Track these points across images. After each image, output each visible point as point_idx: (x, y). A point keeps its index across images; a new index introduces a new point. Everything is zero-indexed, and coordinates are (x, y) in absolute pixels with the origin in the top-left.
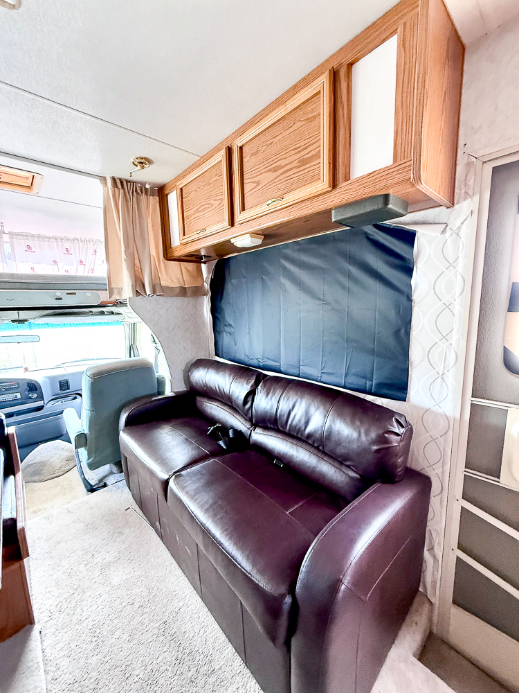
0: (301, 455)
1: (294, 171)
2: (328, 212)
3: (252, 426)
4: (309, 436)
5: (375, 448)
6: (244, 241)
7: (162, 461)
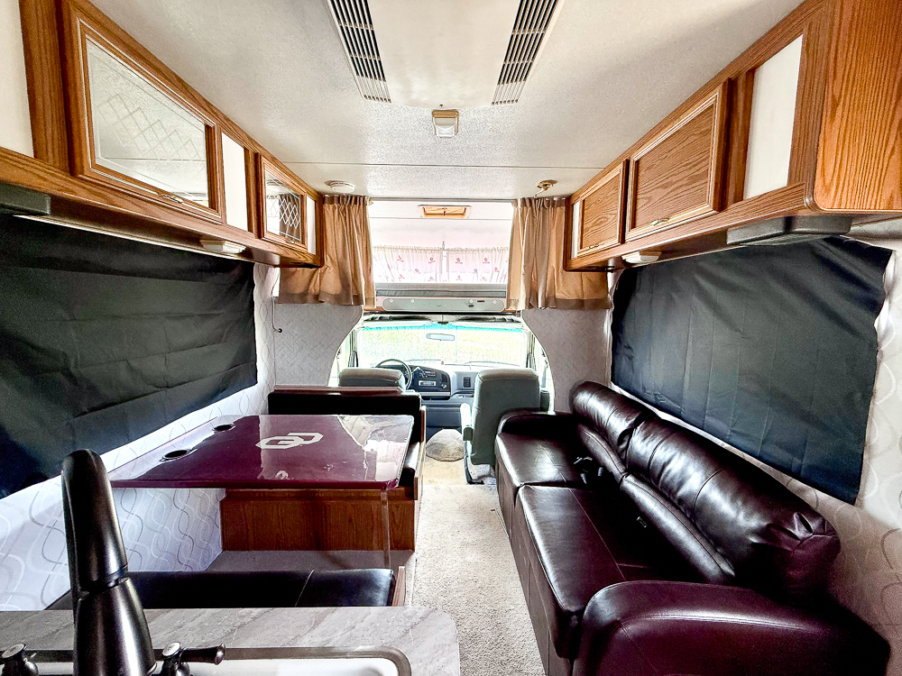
0: (671, 522)
1: (684, 189)
2: (723, 234)
3: (625, 471)
4: (681, 501)
5: (754, 540)
6: (634, 259)
7: (522, 471)
